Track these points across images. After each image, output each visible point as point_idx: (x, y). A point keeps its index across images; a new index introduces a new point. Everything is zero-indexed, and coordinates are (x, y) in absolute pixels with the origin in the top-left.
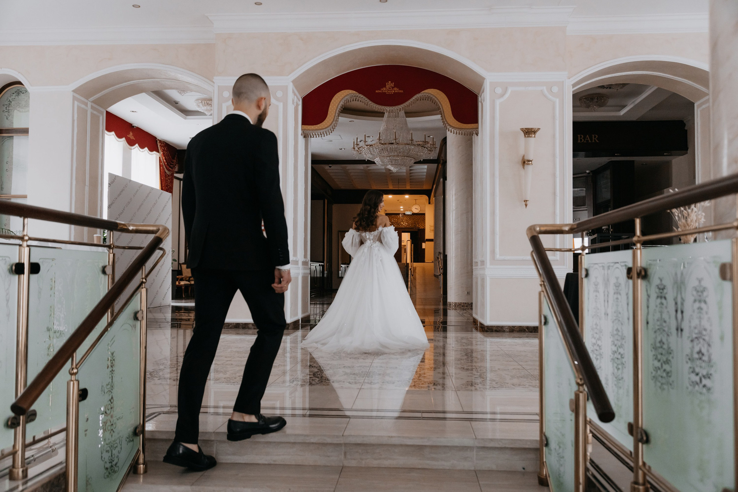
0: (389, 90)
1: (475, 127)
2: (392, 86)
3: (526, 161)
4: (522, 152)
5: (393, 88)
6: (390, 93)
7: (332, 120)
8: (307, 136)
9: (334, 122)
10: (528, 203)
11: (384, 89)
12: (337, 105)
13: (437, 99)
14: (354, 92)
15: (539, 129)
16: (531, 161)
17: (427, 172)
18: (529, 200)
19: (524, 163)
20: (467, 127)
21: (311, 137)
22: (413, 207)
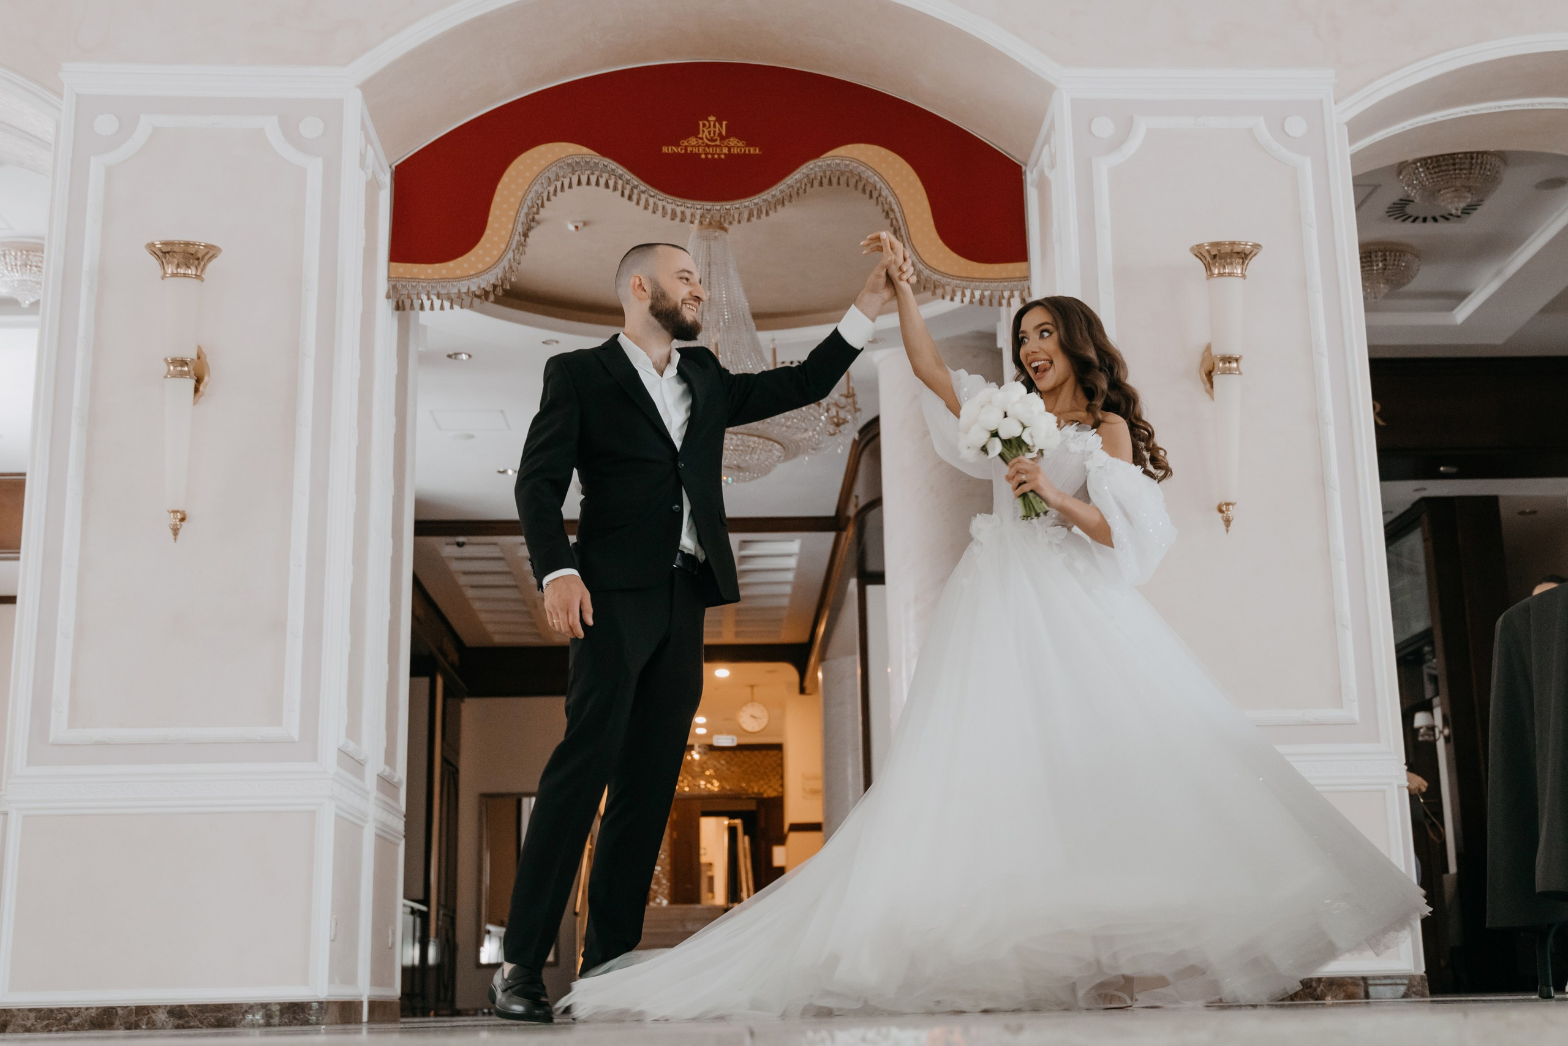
0: (708, 146)
1: (1018, 274)
2: (720, 134)
3: (1217, 361)
4: (1199, 338)
5: (722, 138)
6: (713, 155)
7: (503, 246)
8: (408, 303)
9: (510, 255)
10: (1232, 512)
11: (693, 141)
12: (520, 194)
13: (882, 178)
14: (585, 150)
15: (1257, 246)
16: (1237, 360)
17: (799, 571)
18: (1235, 504)
19: (1209, 375)
20: (990, 275)
21: (422, 308)
22: (742, 714)
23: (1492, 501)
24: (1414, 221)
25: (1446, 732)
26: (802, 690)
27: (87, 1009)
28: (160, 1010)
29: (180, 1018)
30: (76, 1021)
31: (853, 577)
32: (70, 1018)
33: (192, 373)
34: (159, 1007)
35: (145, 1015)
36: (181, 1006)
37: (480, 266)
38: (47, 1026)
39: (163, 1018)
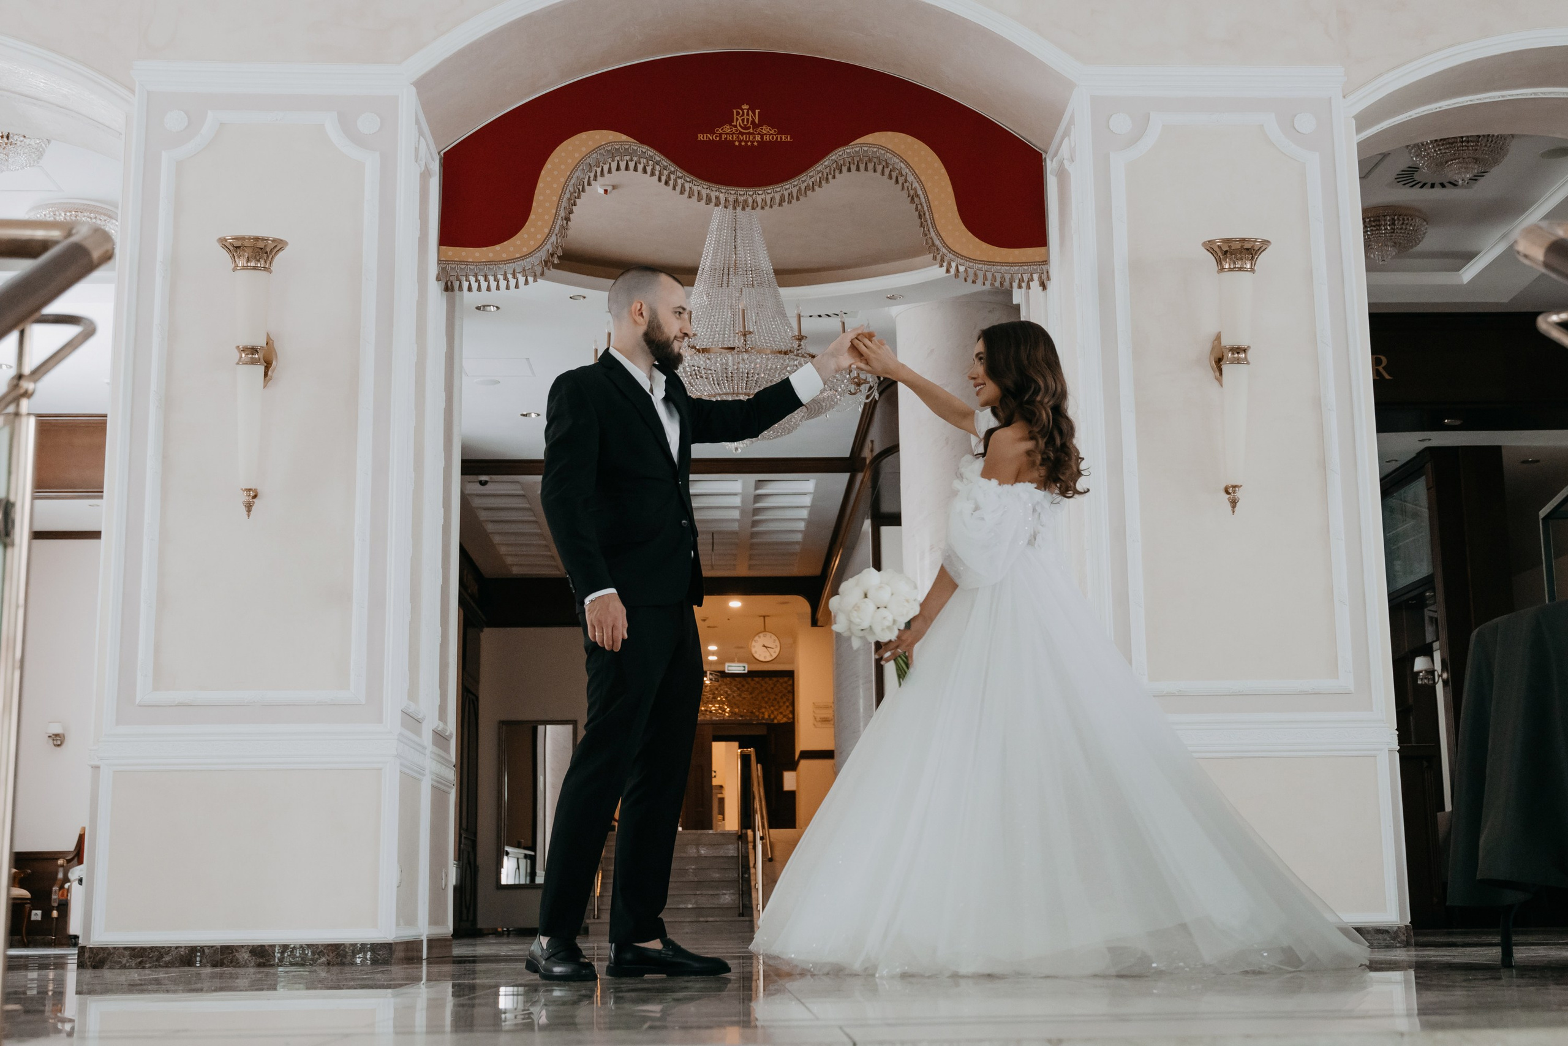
0: (742, 134)
1: (1037, 259)
2: (753, 122)
3: (1226, 351)
4: (1209, 330)
5: (755, 126)
6: (746, 142)
7: (547, 231)
8: (456, 285)
9: (553, 239)
10: (1239, 494)
11: (727, 129)
12: (563, 180)
13: (907, 164)
14: (624, 137)
15: (1266, 243)
16: (1245, 351)
17: (813, 509)
18: (1241, 486)
19: (1219, 361)
20: (1011, 260)
21: (470, 289)
22: (754, 643)
23: (1495, 451)
24: (1422, 187)
25: (1445, 676)
26: (814, 623)
27: (177, 948)
28: (243, 950)
29: (262, 957)
30: (167, 958)
31: (868, 518)
32: (161, 956)
33: (262, 360)
34: (243, 946)
35: (230, 953)
36: (263, 946)
37: (525, 250)
38: (140, 963)
39: (246, 957)
